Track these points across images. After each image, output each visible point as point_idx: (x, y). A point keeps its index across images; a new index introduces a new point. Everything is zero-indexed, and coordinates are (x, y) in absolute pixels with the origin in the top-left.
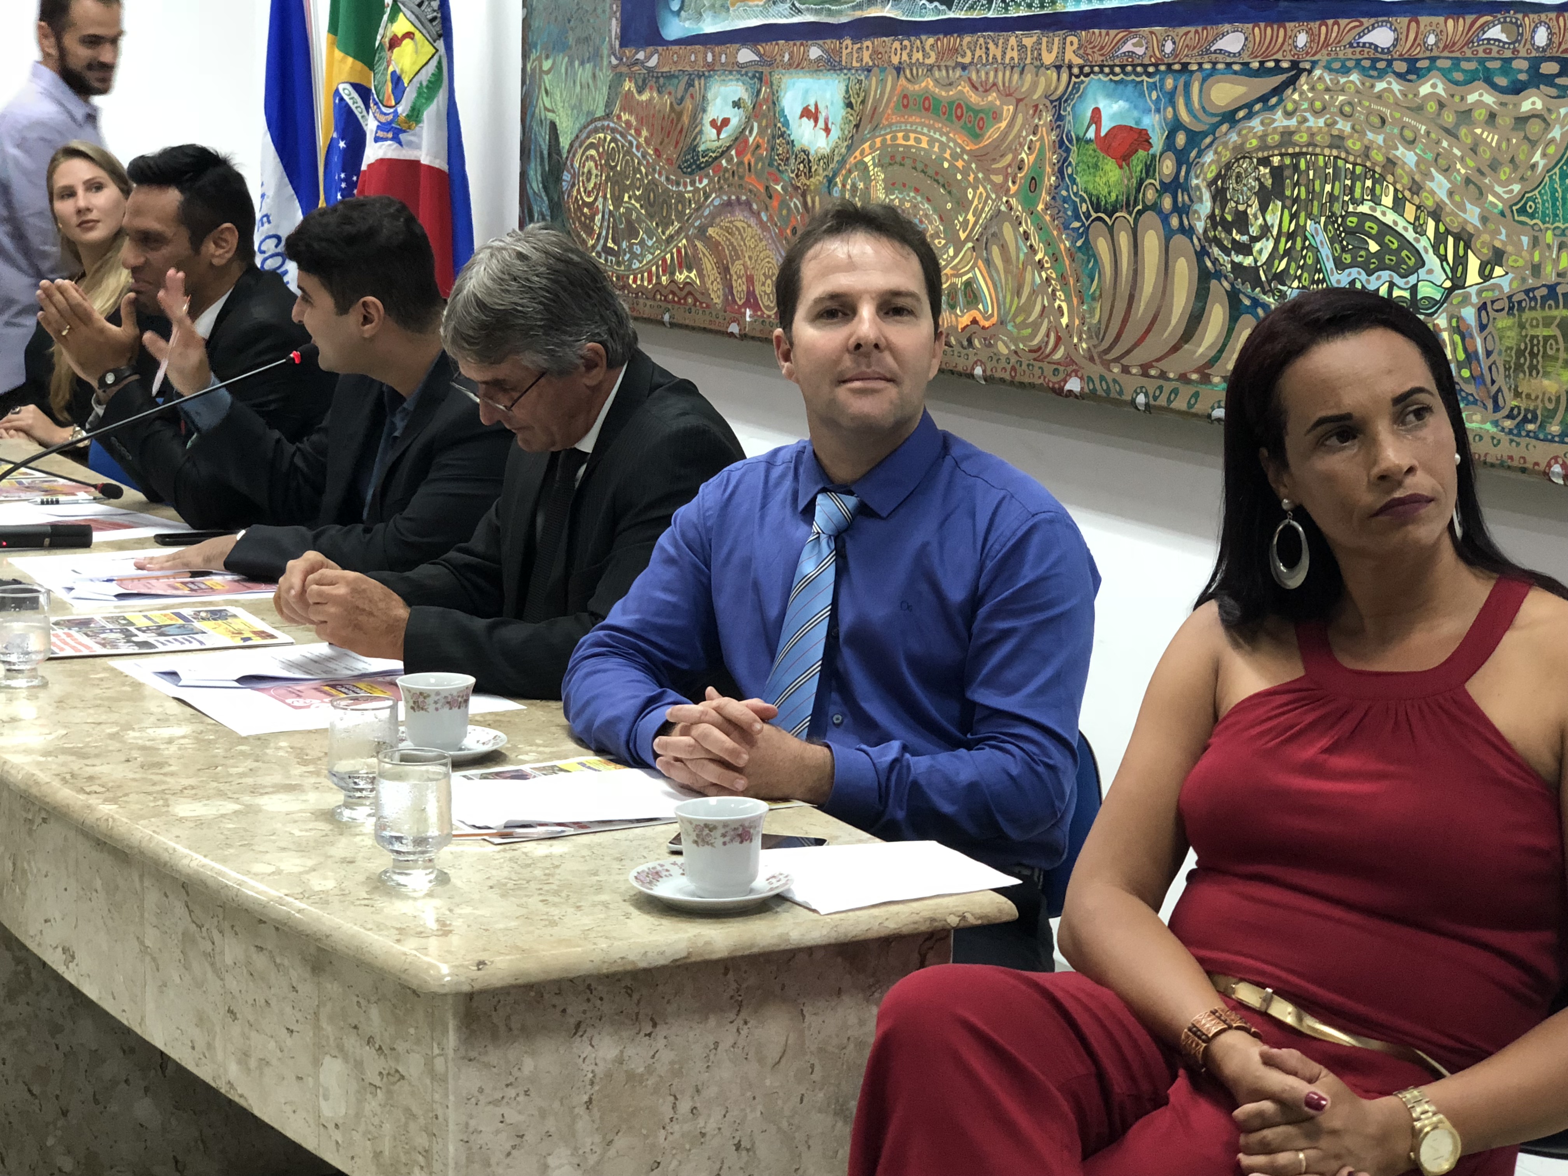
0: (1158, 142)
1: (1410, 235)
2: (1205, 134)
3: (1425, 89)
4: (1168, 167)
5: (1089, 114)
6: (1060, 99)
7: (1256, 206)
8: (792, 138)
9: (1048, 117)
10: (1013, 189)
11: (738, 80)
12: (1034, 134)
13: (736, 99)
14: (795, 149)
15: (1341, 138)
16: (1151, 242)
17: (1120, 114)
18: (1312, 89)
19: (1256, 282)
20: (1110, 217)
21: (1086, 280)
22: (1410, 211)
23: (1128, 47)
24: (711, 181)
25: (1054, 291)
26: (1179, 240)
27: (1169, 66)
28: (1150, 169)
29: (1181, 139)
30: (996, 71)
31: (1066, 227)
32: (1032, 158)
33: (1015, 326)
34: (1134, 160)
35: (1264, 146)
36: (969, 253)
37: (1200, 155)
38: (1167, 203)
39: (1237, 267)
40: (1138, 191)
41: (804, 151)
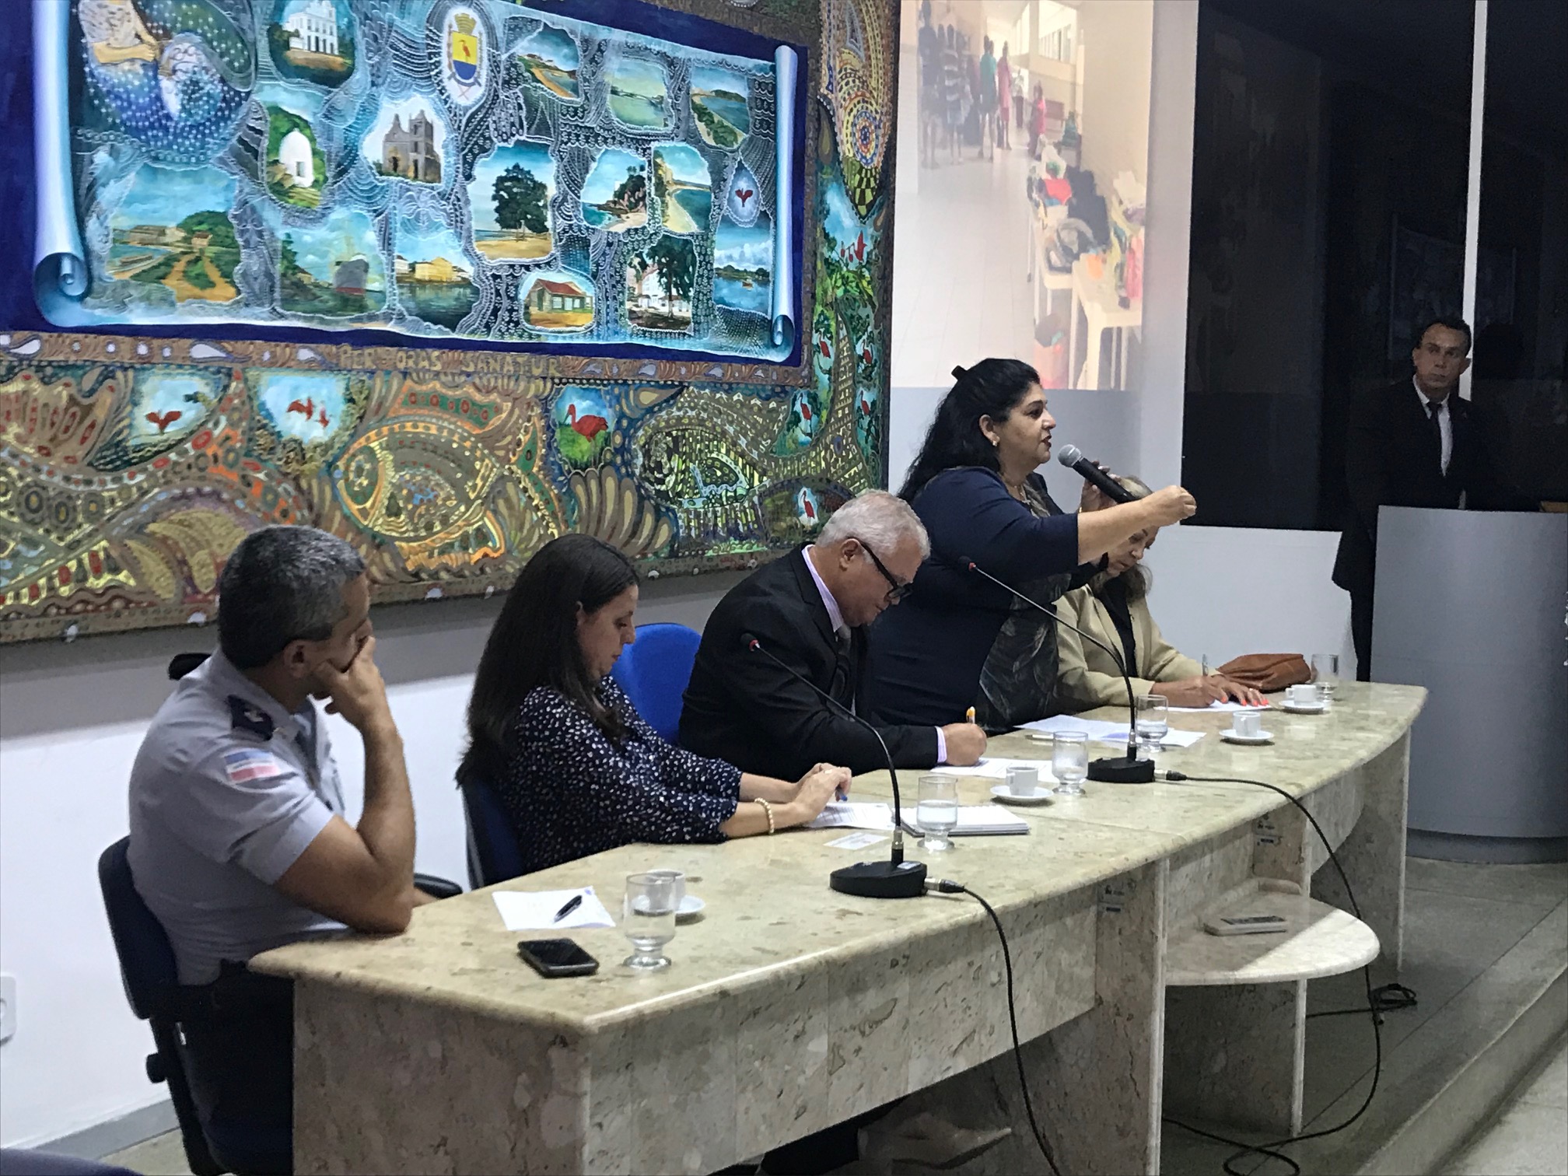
0: (611, 426)
1: (733, 466)
2: (638, 420)
3: (735, 398)
4: (618, 439)
5: (567, 408)
6: (546, 398)
7: (665, 456)
8: (277, 429)
9: (538, 410)
10: (513, 459)
11: (192, 374)
12: (529, 421)
13: (191, 392)
14: (283, 439)
15: (703, 420)
16: (610, 484)
17: (589, 409)
18: (689, 396)
19: (668, 499)
20: (584, 470)
21: (569, 513)
22: (732, 454)
23: (591, 368)
24: (152, 475)
25: (548, 523)
26: (626, 480)
27: (616, 381)
28: (607, 440)
29: (625, 423)
30: (496, 378)
31: (554, 480)
32: (528, 436)
33: (519, 552)
34: (598, 436)
35: (668, 425)
36: (478, 508)
37: (636, 431)
38: (619, 460)
39: (658, 491)
40: (601, 454)
41: (295, 441)
